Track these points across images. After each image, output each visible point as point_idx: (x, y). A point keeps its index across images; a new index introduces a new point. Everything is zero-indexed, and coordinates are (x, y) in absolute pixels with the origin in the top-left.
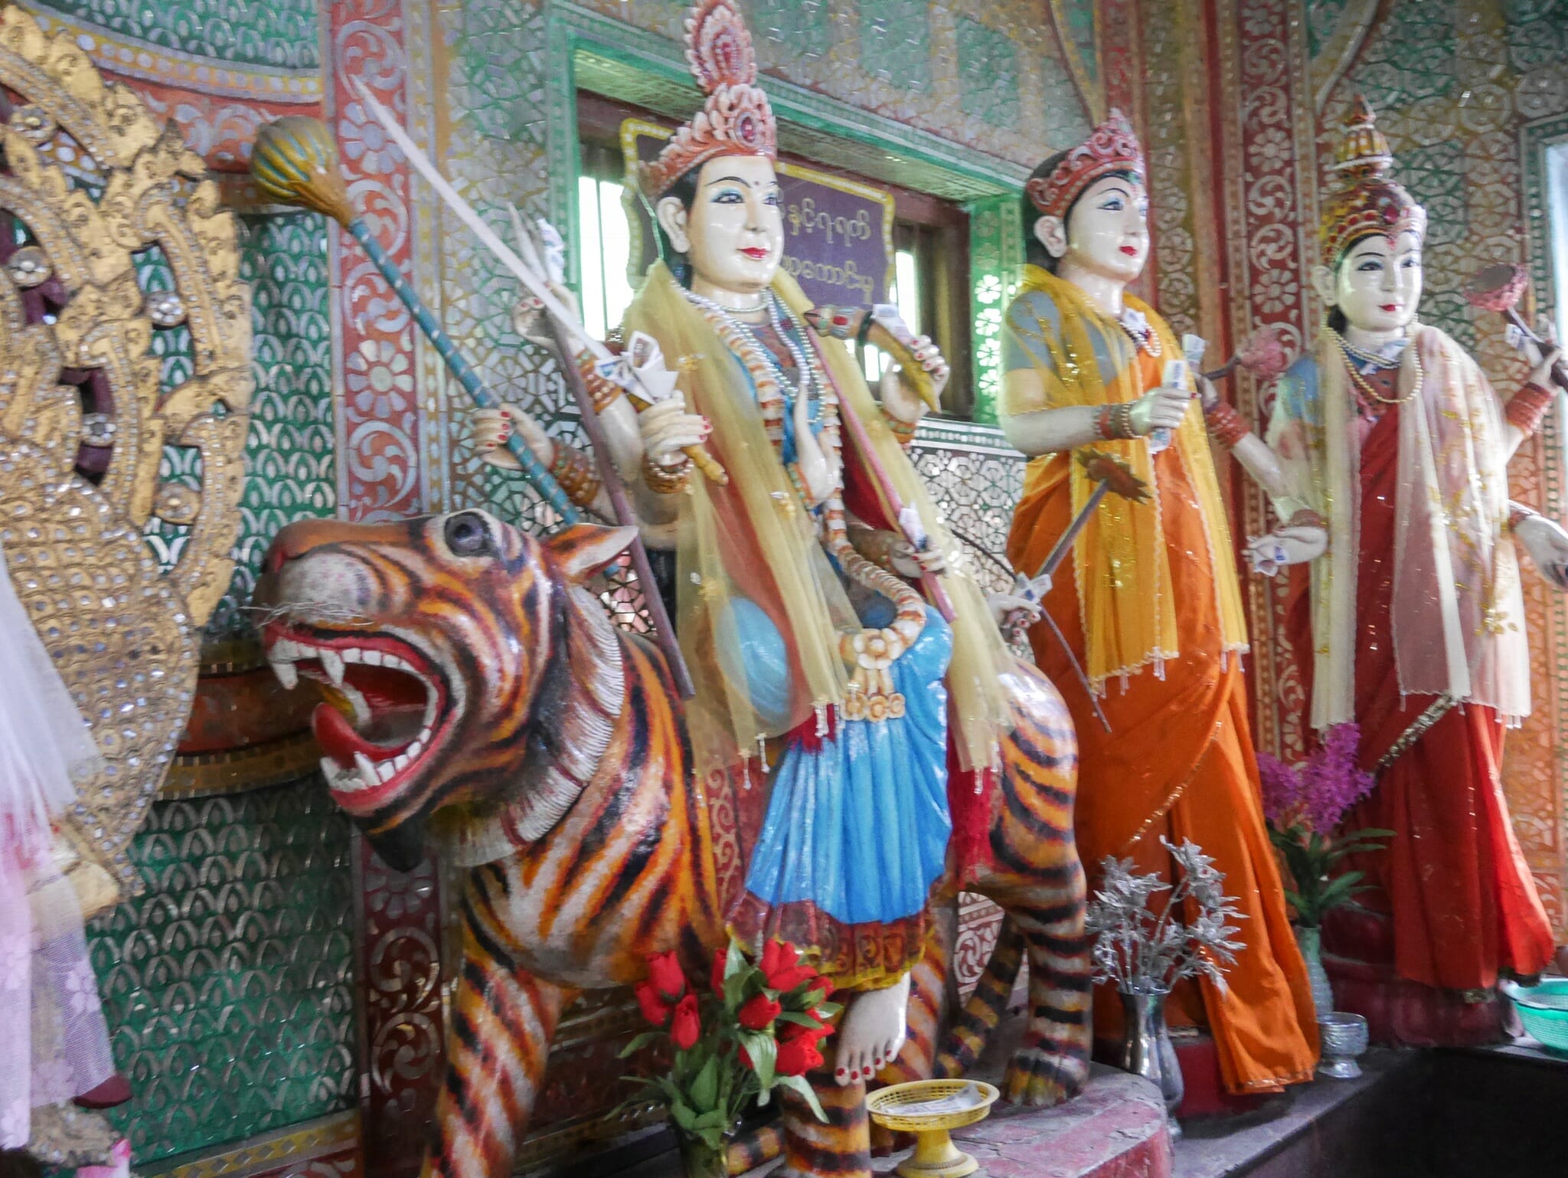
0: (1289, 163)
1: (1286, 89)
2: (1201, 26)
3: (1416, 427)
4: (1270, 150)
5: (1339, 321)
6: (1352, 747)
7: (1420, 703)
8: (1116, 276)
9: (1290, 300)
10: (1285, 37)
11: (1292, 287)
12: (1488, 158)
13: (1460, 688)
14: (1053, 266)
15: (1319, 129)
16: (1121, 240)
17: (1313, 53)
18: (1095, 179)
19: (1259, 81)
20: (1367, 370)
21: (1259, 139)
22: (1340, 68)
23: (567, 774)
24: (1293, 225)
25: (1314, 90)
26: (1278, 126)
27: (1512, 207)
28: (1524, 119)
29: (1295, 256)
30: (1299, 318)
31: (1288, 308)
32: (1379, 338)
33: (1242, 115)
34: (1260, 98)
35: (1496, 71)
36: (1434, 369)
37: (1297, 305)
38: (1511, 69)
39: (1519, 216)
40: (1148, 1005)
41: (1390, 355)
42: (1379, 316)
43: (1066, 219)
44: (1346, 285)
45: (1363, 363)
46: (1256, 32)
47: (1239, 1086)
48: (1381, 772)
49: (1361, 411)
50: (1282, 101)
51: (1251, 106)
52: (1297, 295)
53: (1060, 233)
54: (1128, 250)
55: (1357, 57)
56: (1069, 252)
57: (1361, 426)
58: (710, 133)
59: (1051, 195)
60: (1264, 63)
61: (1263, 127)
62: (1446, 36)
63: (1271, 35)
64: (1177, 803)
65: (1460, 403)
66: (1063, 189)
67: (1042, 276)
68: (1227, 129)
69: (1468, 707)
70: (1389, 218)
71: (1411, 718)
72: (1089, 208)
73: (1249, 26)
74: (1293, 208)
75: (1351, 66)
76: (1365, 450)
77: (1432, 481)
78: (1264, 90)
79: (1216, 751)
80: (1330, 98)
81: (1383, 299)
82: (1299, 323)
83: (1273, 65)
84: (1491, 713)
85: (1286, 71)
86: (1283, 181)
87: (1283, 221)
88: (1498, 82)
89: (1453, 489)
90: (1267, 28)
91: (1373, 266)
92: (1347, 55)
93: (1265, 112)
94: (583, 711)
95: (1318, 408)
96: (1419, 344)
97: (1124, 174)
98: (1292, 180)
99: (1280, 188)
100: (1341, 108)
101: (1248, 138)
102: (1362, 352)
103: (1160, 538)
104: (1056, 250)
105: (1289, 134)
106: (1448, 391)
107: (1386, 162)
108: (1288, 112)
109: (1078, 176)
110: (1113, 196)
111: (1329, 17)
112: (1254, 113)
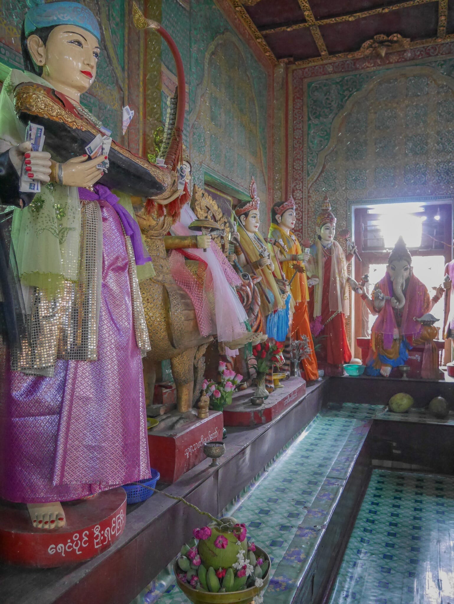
0: (302, 198)
1: (302, 182)
2: (285, 164)
3: (334, 260)
4: (298, 195)
5: (320, 238)
6: (320, 320)
7: (333, 312)
8: (289, 227)
9: (300, 228)
10: (302, 171)
11: (301, 225)
12: (341, 205)
13: (340, 310)
14: (278, 224)
15: (309, 193)
16: (291, 222)
17: (308, 176)
18: (288, 209)
19: (296, 179)
20: (326, 249)
21: (296, 192)
22: (314, 180)
23: (254, 314)
24: (302, 212)
25: (308, 184)
26: (300, 190)
27: (345, 216)
28: (348, 199)
29: (302, 218)
30: (302, 232)
31: (300, 230)
32: (327, 242)
33: (292, 186)
34: (296, 183)
35: (344, 188)
36: (337, 250)
37: (302, 229)
38: (346, 189)
39: (346, 218)
40: (296, 364)
41: (329, 246)
42: (328, 238)
43: (282, 216)
44: (322, 231)
45: (324, 247)
46: (297, 168)
47: (310, 379)
48: (325, 326)
49: (325, 256)
50: (301, 184)
51: (294, 185)
52: (302, 227)
53: (280, 218)
54: (292, 223)
55: (317, 179)
56: (282, 222)
57: (325, 259)
58: (252, 205)
59: (279, 211)
60: (298, 176)
61: (297, 190)
62: (335, 179)
63: (300, 170)
64: (299, 329)
65: (341, 257)
66: (282, 210)
67: (276, 226)
68: (289, 188)
69: (341, 313)
70: (331, 220)
71: (331, 315)
72: (287, 214)
73: (295, 167)
74: (302, 208)
75: (316, 181)
76: (325, 263)
77: (337, 271)
78: (297, 181)
79: (305, 319)
80: (311, 187)
81: (329, 235)
82: (302, 233)
83: (300, 176)
84: (344, 314)
85: (302, 178)
86: (301, 202)
87: (300, 210)
88: (344, 190)
89: (340, 272)
90: (299, 168)
91: (328, 229)
92: (315, 178)
93: (297, 186)
94: (256, 305)
95: (317, 255)
96: (334, 244)
97: (292, 209)
98: (302, 202)
99: (299, 203)
100: (313, 189)
101: (293, 191)
102: (325, 245)
103: (299, 279)
104: (279, 221)
105: (302, 192)
106: (339, 254)
107: (330, 208)
108: (302, 188)
109: (285, 208)
110: (290, 213)
111: (312, 169)
112: (295, 186)
